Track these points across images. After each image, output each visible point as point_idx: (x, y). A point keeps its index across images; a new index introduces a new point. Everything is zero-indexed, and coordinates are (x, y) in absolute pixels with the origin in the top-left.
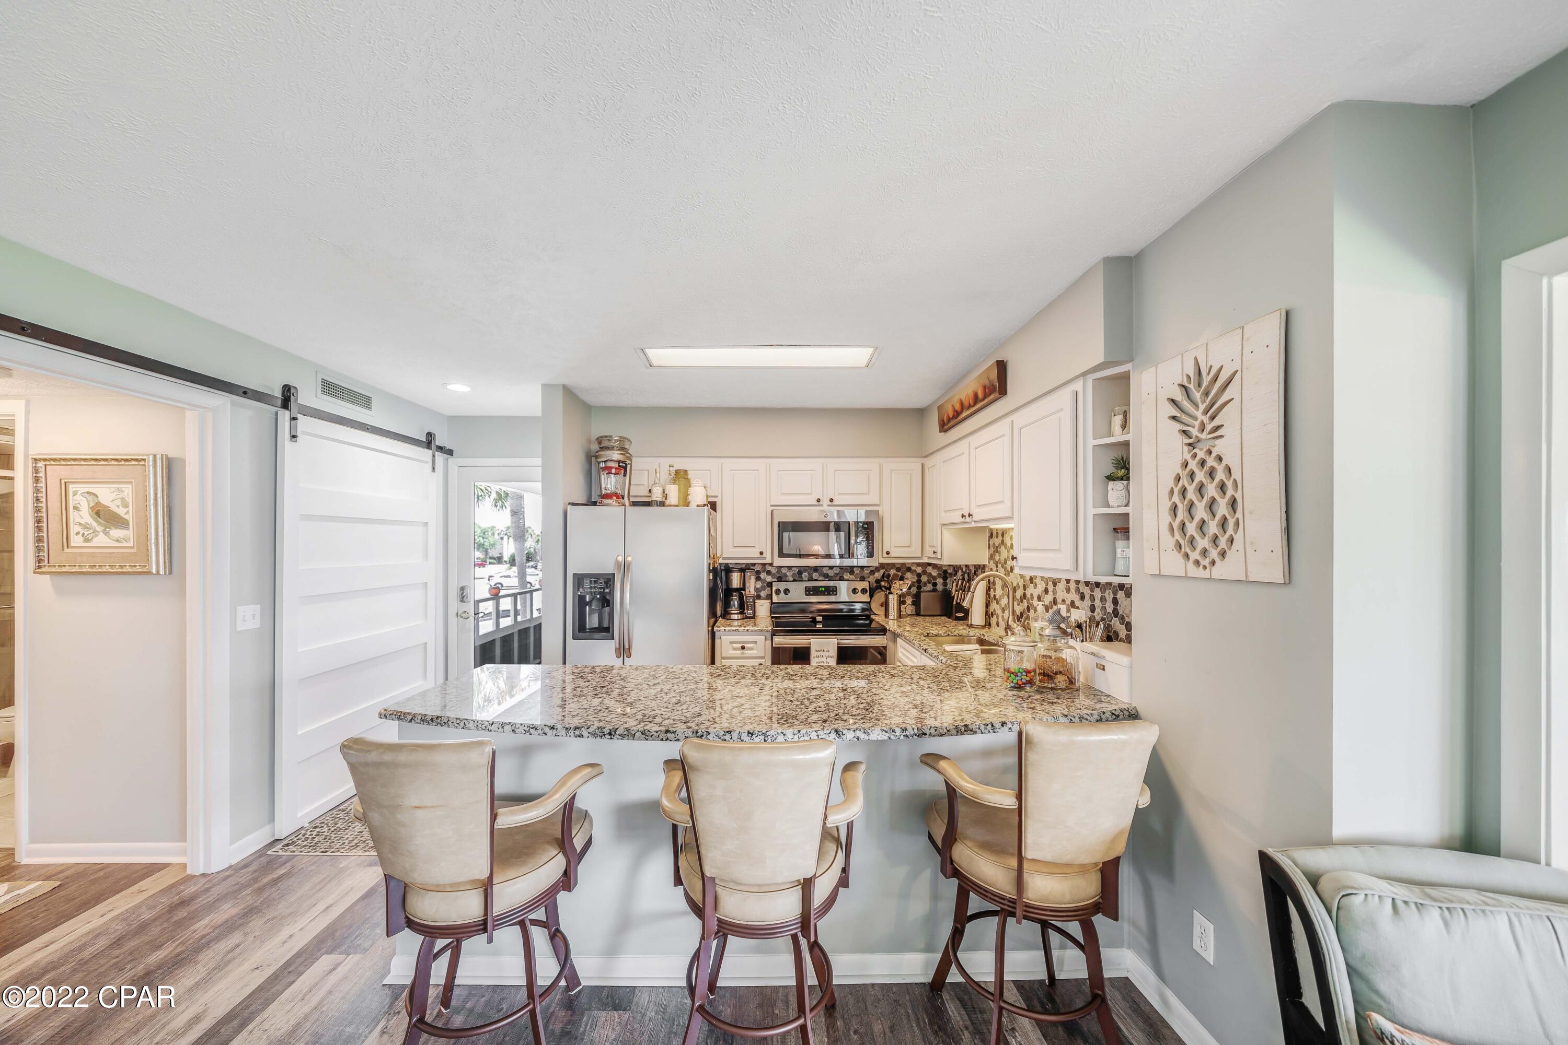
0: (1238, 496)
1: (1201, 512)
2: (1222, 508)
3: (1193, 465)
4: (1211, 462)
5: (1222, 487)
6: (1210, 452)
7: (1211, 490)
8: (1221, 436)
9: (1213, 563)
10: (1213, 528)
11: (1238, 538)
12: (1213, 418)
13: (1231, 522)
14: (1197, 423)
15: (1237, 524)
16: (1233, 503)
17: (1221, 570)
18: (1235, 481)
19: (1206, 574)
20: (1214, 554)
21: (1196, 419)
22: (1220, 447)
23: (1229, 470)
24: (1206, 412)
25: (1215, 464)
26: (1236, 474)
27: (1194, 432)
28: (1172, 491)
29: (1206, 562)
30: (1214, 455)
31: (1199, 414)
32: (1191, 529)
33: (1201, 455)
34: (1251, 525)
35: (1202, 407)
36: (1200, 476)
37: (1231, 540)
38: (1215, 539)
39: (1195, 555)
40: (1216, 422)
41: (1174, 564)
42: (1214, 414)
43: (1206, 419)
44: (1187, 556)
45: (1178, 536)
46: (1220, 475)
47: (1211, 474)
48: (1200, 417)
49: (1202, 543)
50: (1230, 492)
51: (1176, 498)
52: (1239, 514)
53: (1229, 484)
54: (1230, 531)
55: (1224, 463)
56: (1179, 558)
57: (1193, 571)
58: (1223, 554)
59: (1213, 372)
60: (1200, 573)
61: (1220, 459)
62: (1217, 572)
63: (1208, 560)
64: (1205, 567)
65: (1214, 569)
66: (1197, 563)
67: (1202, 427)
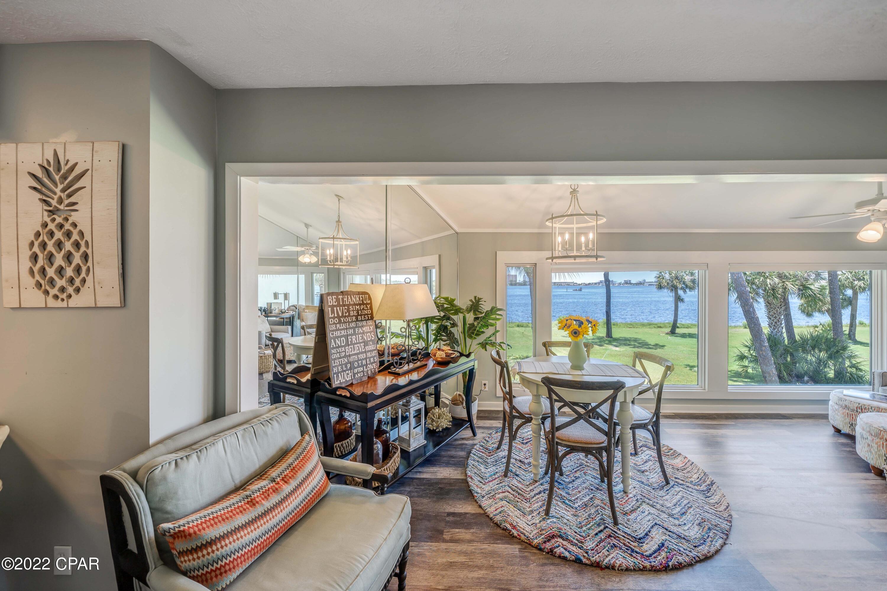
0: (89, 252)
1: (59, 260)
2: (77, 259)
3: (52, 226)
4: (67, 226)
5: (77, 245)
6: (66, 219)
7: (68, 246)
8: (77, 210)
9: (70, 296)
10: (69, 272)
11: (89, 279)
12: (69, 196)
13: (84, 269)
14: (56, 197)
15: (88, 270)
16: (85, 257)
17: (76, 301)
18: (87, 242)
19: (64, 304)
20: (70, 290)
21: (55, 193)
22: (74, 217)
23: (81, 234)
24: (63, 190)
25: (71, 228)
26: (87, 237)
27: (54, 203)
28: (33, 244)
29: (64, 296)
30: (70, 221)
31: (58, 190)
32: (51, 272)
33: (59, 220)
34: (99, 271)
35: (60, 187)
36: (59, 235)
37: (84, 281)
38: (71, 281)
39: (55, 292)
40: (72, 200)
42: (71, 194)
43: (63, 195)
44: (47, 292)
45: (39, 278)
46: (75, 236)
47: (68, 235)
48: (59, 193)
49: (60, 283)
50: (83, 249)
51: (37, 249)
52: (90, 264)
53: (83, 243)
54: (83, 275)
55: (79, 228)
56: (39, 294)
58: (78, 290)
59: (70, 164)
60: (59, 304)
61: (75, 225)
62: (72, 303)
63: (65, 294)
64: (63, 300)
65: (70, 301)
66: (56, 297)
67: (60, 201)
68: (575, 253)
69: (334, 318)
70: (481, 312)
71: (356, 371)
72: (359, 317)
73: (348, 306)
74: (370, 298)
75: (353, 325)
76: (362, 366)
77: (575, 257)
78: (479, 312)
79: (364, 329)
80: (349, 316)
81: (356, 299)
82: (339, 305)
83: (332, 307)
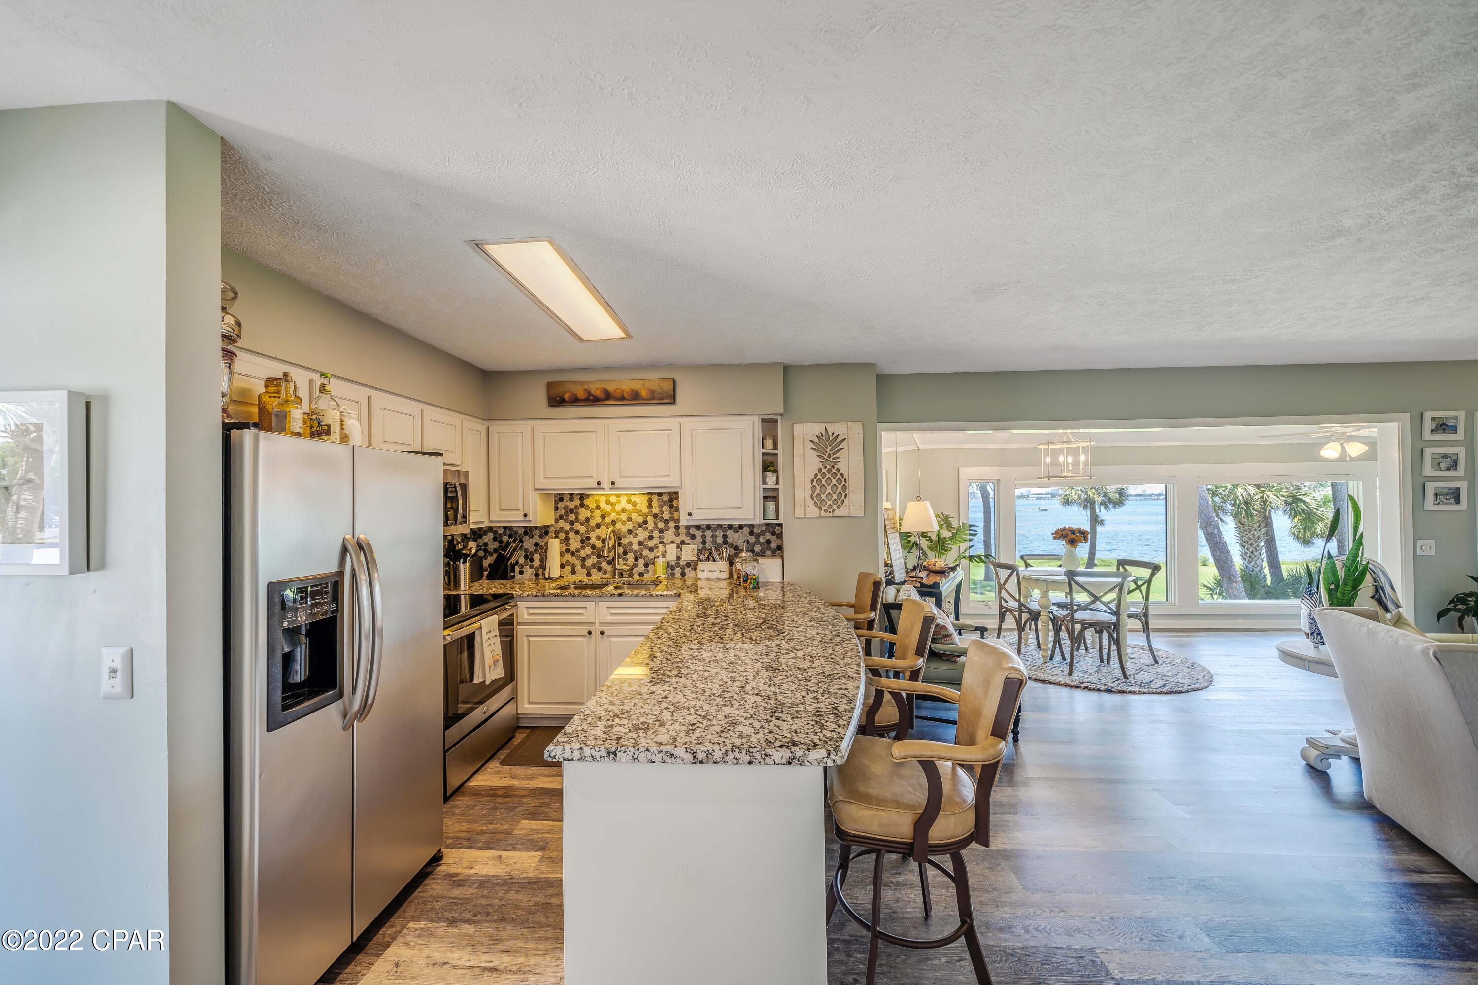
0: (848, 485)
1: (829, 490)
2: (839, 489)
3: (824, 470)
4: (834, 471)
5: (839, 481)
6: (833, 467)
7: (834, 482)
8: (839, 462)
9: (834, 510)
10: (835, 496)
11: (845, 500)
12: (835, 453)
13: (843, 494)
14: (827, 454)
15: (846, 495)
16: (844, 487)
17: (838, 513)
18: (845, 479)
19: (831, 515)
20: (835, 507)
21: (827, 452)
22: (838, 465)
23: (842, 474)
24: (832, 451)
25: (836, 472)
26: (847, 477)
27: (826, 457)
28: (812, 481)
29: (831, 510)
30: (836, 468)
31: (828, 450)
32: (823, 497)
33: (829, 467)
34: (852, 496)
35: (829, 448)
36: (828, 475)
38: (835, 501)
39: (824, 508)
40: (836, 456)
41: (813, 511)
43: (831, 453)
44: (820, 508)
45: (815, 500)
46: (839, 476)
47: (834, 475)
48: (829, 452)
49: (828, 502)
50: (843, 483)
51: (815, 483)
52: (848, 492)
53: (843, 480)
54: (843, 498)
55: (841, 471)
56: (817, 509)
57: (823, 514)
58: (839, 507)
59: (834, 435)
60: (828, 515)
61: (838, 470)
62: (836, 514)
63: (832, 509)
64: (830, 512)
65: (835, 513)
66: (826, 511)
67: (829, 455)
68: (1065, 474)
69: (889, 529)
73: (890, 519)
75: (894, 535)
81: (891, 515)
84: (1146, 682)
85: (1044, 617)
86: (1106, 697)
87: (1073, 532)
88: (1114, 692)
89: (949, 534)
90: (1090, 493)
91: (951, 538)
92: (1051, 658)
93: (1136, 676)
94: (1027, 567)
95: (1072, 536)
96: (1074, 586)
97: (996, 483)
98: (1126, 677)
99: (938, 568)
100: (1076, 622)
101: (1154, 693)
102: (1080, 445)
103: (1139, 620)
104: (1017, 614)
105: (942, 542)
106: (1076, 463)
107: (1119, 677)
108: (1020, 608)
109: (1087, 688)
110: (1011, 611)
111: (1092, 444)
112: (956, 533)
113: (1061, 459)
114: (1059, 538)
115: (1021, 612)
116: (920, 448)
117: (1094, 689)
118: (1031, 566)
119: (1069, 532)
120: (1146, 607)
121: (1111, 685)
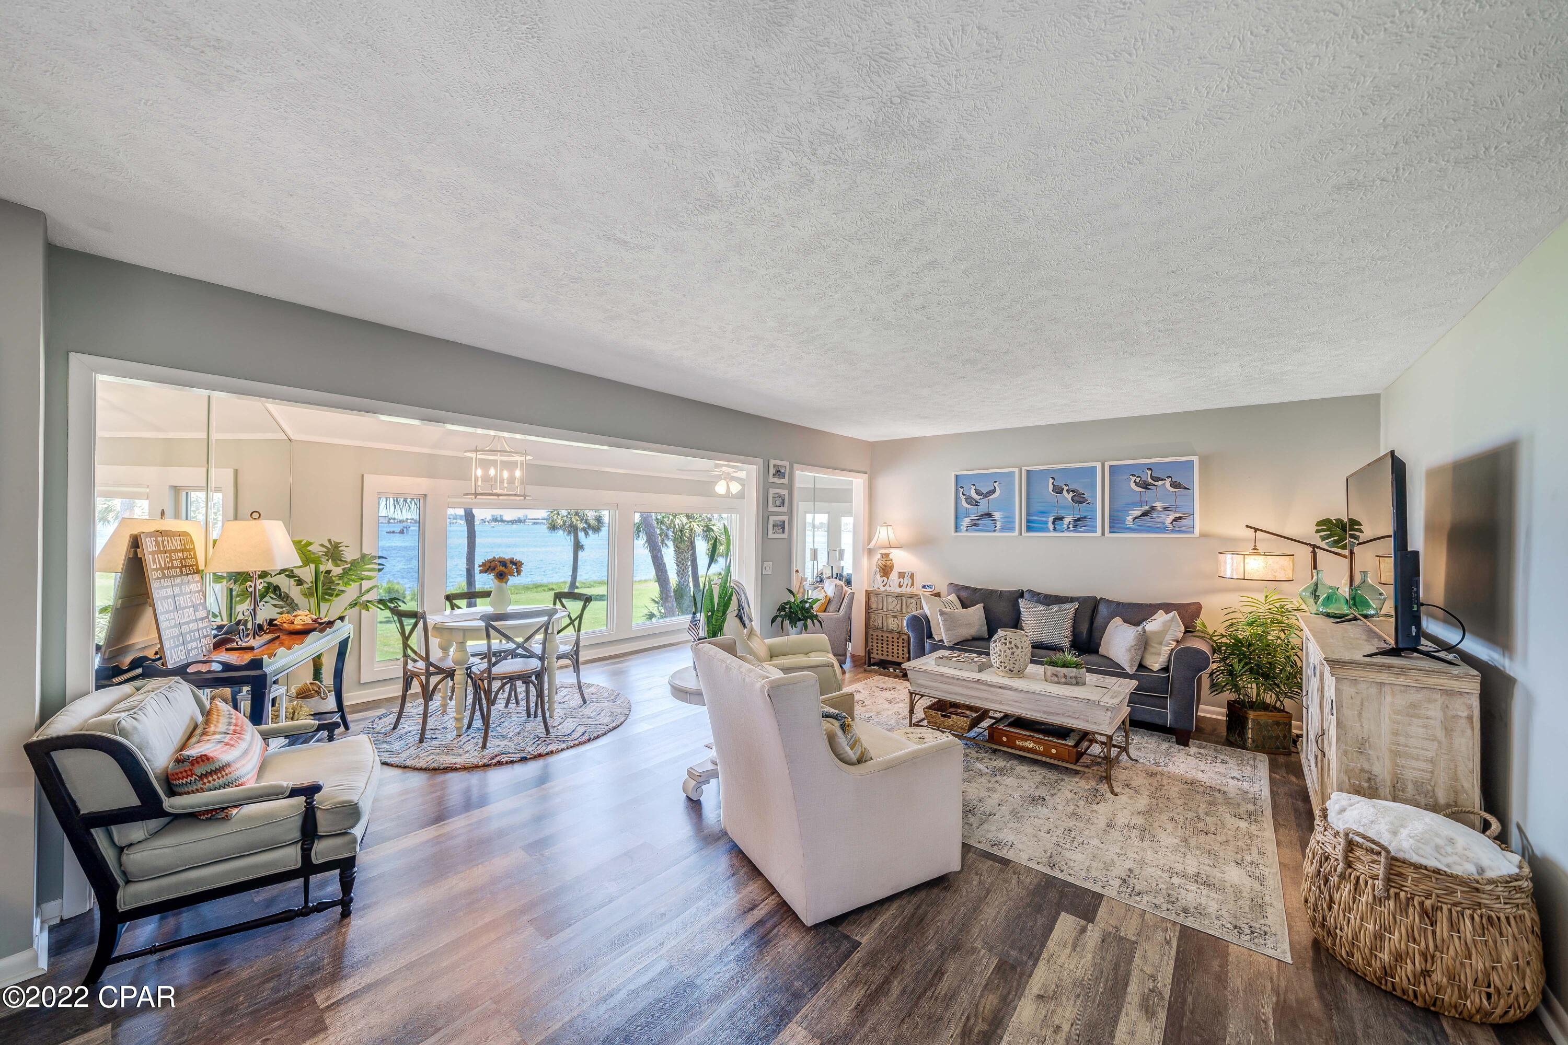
68: (498, 491)
69: (156, 570)
70: (346, 562)
71: (189, 646)
72: (184, 569)
73: (170, 552)
74: (192, 543)
75: (178, 580)
76: (195, 640)
77: (498, 495)
78: (342, 561)
79: (191, 587)
80: (173, 567)
81: (176, 544)
82: (159, 552)
83: (153, 553)
84: (567, 733)
85: (460, 676)
86: (519, 769)
87: (503, 563)
88: (530, 759)
89: (337, 571)
90: (573, 519)
91: (341, 577)
92: (469, 727)
93: (560, 727)
94: (453, 608)
95: (503, 569)
96: (492, 632)
97: (422, 499)
98: (548, 733)
99: (299, 627)
100: (494, 679)
101: (572, 747)
102: (519, 458)
103: (570, 659)
104: (423, 678)
105: (324, 585)
106: (511, 480)
107: (540, 735)
108: (427, 669)
109: (499, 763)
110: (417, 675)
111: (528, 458)
112: (350, 569)
113: (492, 472)
114: (486, 572)
115: (428, 675)
116: (292, 437)
117: (507, 763)
118: (459, 608)
119: (499, 564)
120: (577, 643)
121: (531, 749)
